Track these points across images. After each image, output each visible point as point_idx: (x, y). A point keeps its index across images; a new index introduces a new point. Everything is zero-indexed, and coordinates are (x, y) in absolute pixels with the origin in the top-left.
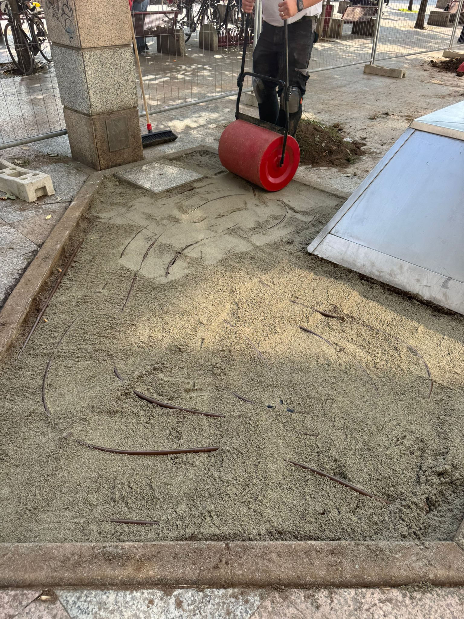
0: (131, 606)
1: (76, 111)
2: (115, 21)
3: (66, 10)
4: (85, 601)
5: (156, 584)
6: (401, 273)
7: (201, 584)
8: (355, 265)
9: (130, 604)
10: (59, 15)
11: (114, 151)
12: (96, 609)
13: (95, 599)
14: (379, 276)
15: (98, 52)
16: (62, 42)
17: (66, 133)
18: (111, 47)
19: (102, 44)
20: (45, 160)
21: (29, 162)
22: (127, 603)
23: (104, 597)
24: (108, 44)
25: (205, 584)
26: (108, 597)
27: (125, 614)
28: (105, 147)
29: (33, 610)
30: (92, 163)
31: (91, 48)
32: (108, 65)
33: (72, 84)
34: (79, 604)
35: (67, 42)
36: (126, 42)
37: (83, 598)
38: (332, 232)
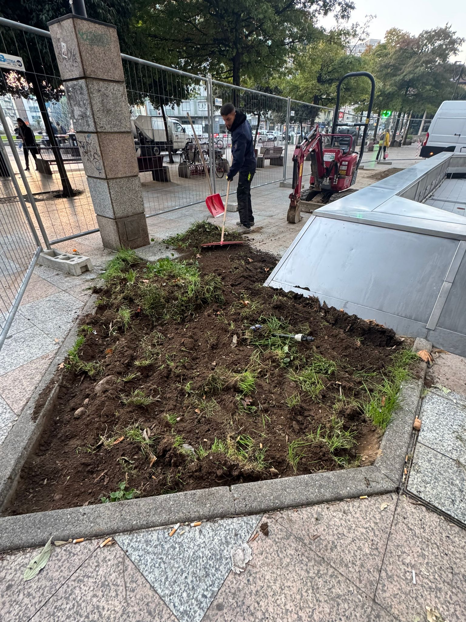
0: (169, 540)
1: (105, 217)
2: (128, 162)
3: (95, 156)
4: (136, 542)
7: (216, 518)
9: (168, 539)
10: (92, 159)
11: (131, 240)
12: (145, 546)
13: (143, 539)
15: (118, 180)
16: (94, 175)
17: (98, 231)
18: (126, 177)
19: (120, 176)
22: (166, 538)
23: (150, 536)
24: (124, 175)
25: (218, 517)
26: (152, 536)
27: (165, 546)
28: (125, 238)
29: (99, 553)
31: (113, 179)
32: (124, 188)
33: (102, 201)
34: (132, 544)
35: (98, 176)
36: (135, 174)
37: (135, 540)
38: (274, 279)
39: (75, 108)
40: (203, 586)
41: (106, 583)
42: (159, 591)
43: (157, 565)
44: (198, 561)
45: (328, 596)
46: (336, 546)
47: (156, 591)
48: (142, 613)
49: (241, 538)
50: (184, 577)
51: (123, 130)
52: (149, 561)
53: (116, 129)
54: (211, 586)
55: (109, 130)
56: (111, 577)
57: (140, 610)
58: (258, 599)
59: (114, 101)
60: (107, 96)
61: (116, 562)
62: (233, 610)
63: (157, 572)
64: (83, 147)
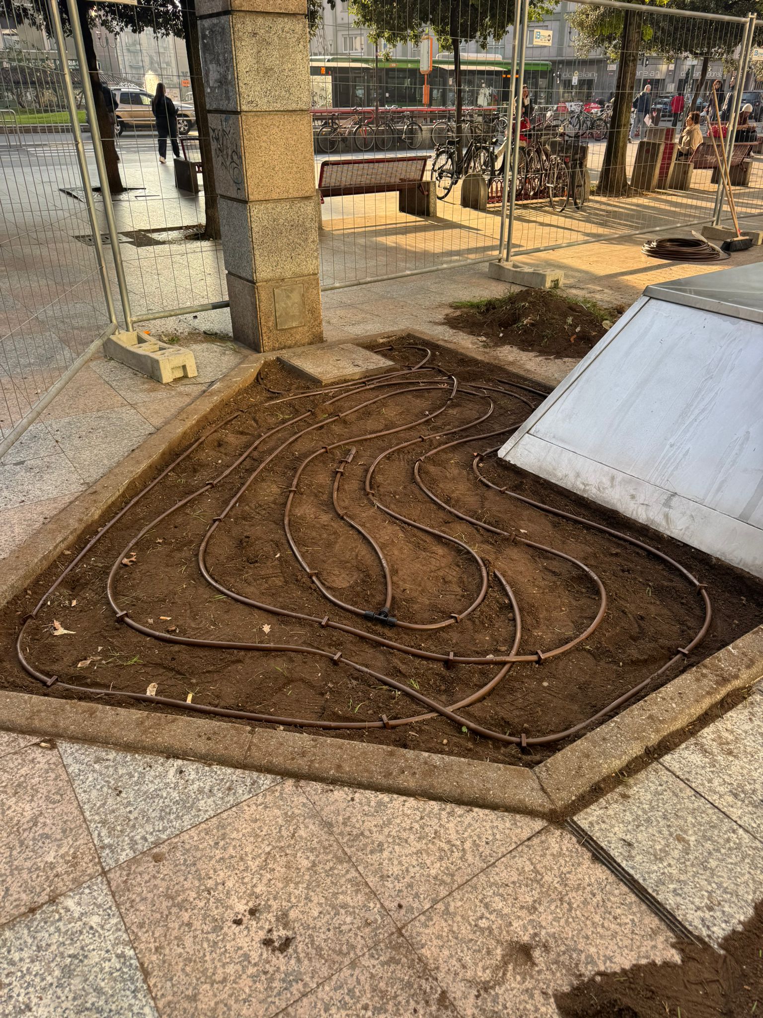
0: (128, 766)
1: (240, 277)
2: (295, 169)
3: (235, 157)
4: (83, 754)
5: (162, 752)
6: (612, 486)
7: (210, 759)
8: (555, 476)
10: (228, 163)
11: (283, 330)
12: (92, 762)
13: (93, 754)
14: (584, 490)
15: (270, 205)
16: (229, 194)
17: (227, 305)
18: (287, 199)
19: (275, 196)
20: (199, 338)
21: (179, 340)
22: (125, 762)
23: (104, 753)
24: (285, 196)
25: (214, 761)
26: (108, 754)
27: (120, 770)
28: (271, 323)
29: (29, 752)
30: (254, 343)
31: (261, 201)
32: (281, 221)
33: (238, 244)
34: (76, 754)
35: (235, 196)
36: (308, 194)
37: (82, 751)
38: (532, 432)
39: (210, 66)
40: (149, 828)
41: (24, 785)
42: (87, 814)
43: (99, 787)
44: (156, 800)
45: (326, 899)
46: (381, 851)
47: (82, 813)
48: (54, 827)
49: (234, 794)
50: (128, 809)
51: (294, 106)
52: (90, 779)
53: (278, 106)
54: (159, 831)
55: (265, 108)
56: (33, 781)
57: (54, 824)
58: (218, 867)
59: (282, 52)
60: (269, 44)
61: (46, 766)
62: (176, 865)
63: (94, 793)
64: (217, 139)
